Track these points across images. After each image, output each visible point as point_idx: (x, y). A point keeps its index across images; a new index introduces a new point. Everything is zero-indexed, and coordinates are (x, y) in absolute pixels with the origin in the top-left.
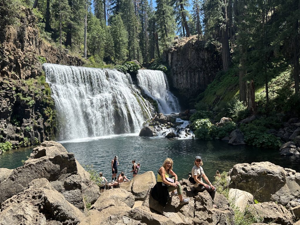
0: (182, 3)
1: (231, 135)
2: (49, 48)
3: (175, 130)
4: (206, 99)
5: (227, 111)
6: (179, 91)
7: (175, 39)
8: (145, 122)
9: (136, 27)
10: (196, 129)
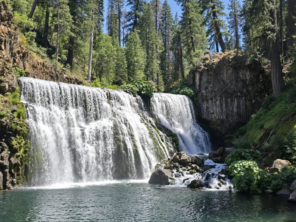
0: (214, 10)
1: (293, 187)
2: (40, 64)
3: (203, 175)
4: (248, 135)
5: (282, 150)
6: (211, 124)
7: (205, 55)
8: (159, 163)
9: (156, 46)
10: (235, 176)
